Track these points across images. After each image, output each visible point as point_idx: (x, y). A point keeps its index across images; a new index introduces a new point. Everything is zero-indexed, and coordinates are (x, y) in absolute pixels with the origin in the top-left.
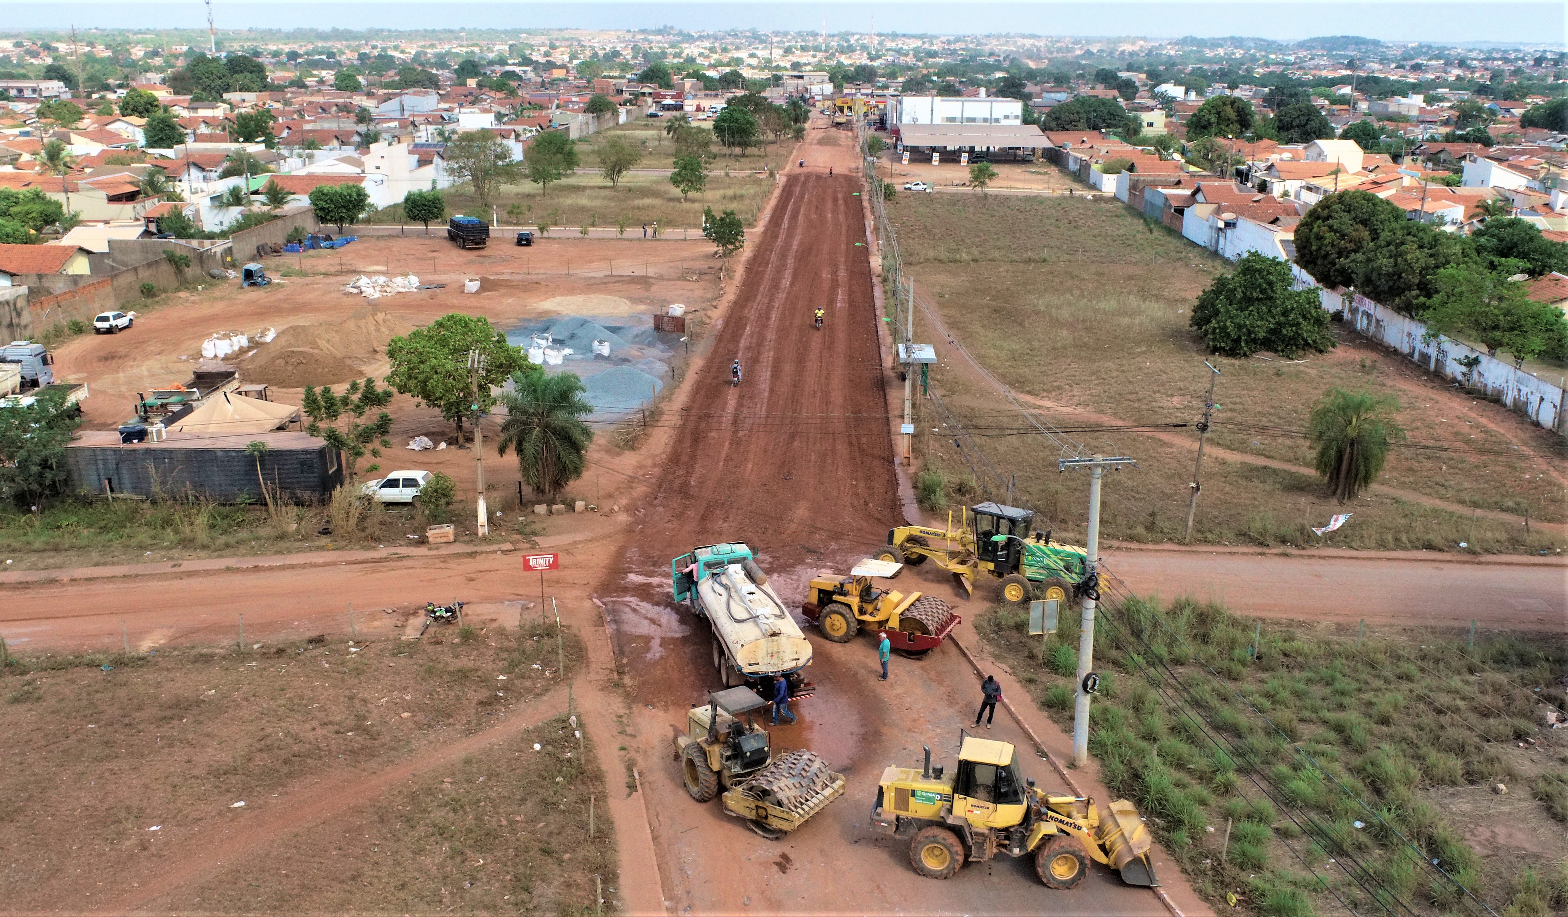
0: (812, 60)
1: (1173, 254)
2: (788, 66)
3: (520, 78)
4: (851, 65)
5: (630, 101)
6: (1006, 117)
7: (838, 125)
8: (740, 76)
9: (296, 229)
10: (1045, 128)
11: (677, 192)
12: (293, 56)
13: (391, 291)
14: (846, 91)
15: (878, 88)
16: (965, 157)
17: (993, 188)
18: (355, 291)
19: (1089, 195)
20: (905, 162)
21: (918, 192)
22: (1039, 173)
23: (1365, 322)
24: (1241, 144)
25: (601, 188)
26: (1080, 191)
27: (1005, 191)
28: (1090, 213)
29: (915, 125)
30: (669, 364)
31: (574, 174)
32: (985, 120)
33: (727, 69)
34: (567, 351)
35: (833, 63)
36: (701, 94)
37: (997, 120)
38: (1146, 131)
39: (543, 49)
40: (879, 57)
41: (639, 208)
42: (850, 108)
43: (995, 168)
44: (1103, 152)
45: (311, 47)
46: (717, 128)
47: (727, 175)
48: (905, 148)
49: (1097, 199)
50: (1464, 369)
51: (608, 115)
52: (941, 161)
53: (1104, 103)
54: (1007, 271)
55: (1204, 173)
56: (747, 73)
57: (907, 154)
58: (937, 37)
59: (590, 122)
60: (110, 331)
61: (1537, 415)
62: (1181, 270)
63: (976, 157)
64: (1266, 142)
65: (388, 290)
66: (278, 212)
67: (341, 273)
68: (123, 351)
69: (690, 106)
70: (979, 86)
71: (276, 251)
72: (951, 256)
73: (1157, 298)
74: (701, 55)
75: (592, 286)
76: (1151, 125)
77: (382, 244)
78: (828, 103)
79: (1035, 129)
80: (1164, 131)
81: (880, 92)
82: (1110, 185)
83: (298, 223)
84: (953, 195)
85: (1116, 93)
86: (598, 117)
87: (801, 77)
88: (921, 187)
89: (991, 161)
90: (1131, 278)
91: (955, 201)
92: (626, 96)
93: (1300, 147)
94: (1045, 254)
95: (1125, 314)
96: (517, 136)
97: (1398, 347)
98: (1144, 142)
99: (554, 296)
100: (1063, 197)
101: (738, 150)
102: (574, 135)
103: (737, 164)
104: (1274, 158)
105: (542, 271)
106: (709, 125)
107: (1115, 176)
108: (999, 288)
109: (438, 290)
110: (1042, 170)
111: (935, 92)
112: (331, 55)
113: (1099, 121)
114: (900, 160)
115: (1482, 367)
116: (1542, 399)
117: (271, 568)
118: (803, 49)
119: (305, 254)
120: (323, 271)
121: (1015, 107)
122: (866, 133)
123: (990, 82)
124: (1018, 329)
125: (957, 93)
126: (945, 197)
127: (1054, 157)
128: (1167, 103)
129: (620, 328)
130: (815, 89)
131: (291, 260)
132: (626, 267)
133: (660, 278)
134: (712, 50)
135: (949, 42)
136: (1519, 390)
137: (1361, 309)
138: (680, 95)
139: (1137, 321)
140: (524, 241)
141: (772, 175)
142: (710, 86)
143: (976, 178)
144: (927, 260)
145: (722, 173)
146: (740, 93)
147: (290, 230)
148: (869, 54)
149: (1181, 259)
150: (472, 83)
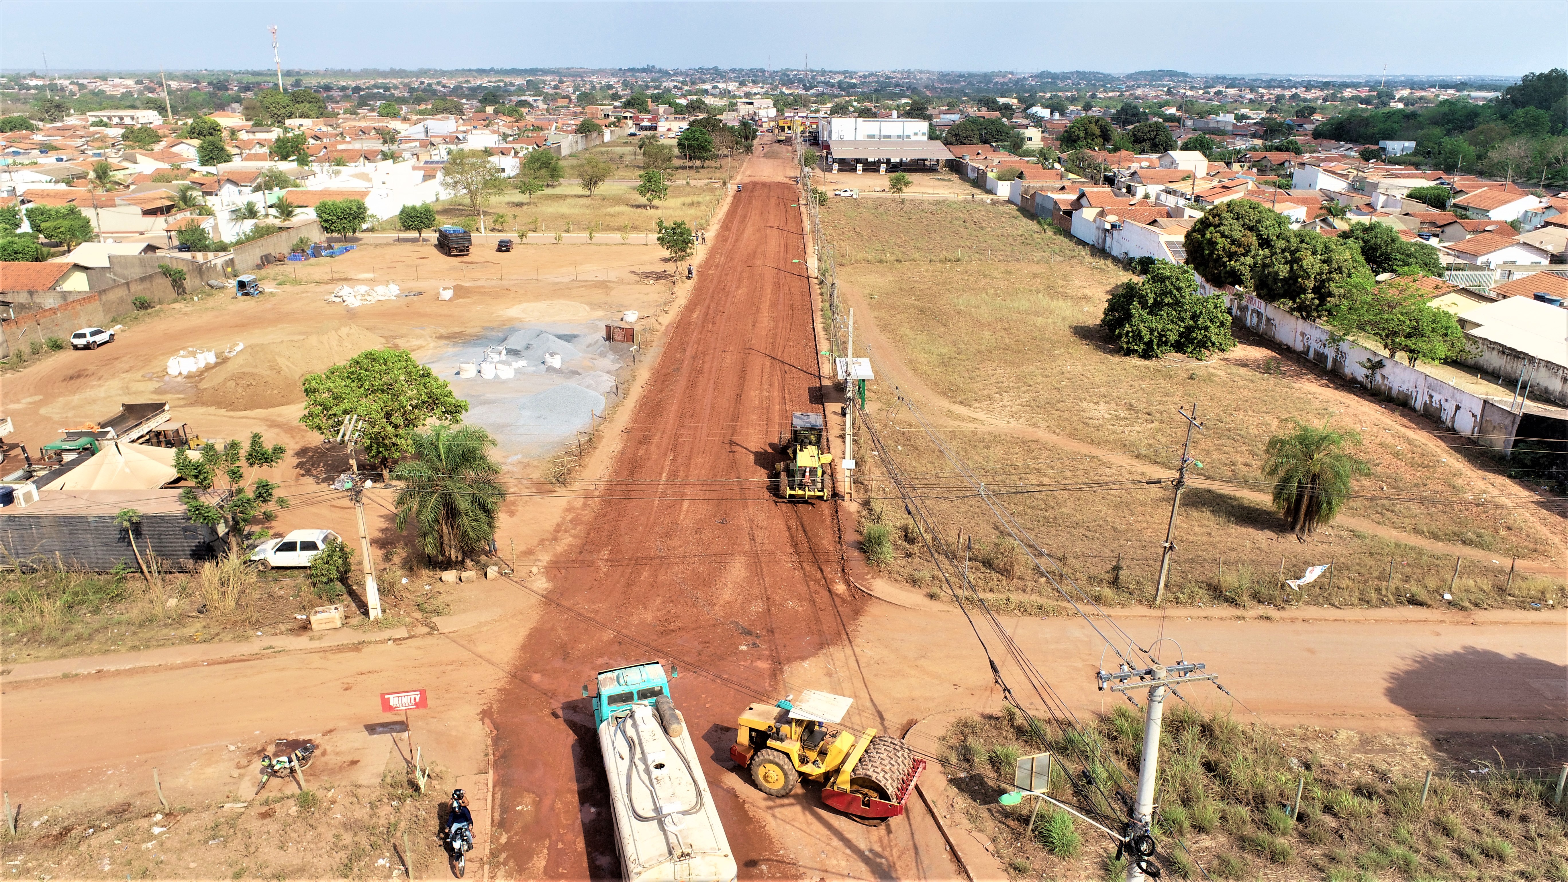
0: (760, 90)
1: (1068, 252)
2: (742, 94)
3: (531, 106)
4: (791, 94)
5: (614, 124)
6: (916, 134)
7: (779, 141)
8: (703, 103)
9: (301, 240)
10: (947, 143)
11: (643, 200)
12: (357, 89)
13: (373, 298)
14: (786, 114)
15: (812, 112)
16: (883, 167)
17: (908, 193)
18: (338, 300)
19: (988, 198)
20: (835, 172)
21: (846, 198)
22: (943, 180)
23: (1255, 320)
24: (1105, 154)
25: (580, 197)
26: (980, 195)
27: (919, 197)
28: (991, 215)
29: (842, 142)
30: (617, 376)
31: (560, 185)
32: (899, 137)
33: (695, 98)
34: (521, 363)
35: (777, 92)
36: (672, 117)
37: (908, 137)
38: (1029, 145)
39: (553, 83)
40: (812, 88)
41: (610, 215)
42: (789, 128)
43: (909, 177)
44: (996, 162)
45: (372, 82)
46: (680, 145)
47: (688, 183)
48: (835, 161)
49: (994, 203)
50: (1365, 371)
51: (595, 135)
52: (864, 170)
53: (992, 122)
54: (927, 271)
55: (1083, 180)
56: (709, 100)
57: (836, 166)
58: (856, 73)
59: (579, 140)
60: (87, 347)
61: (1453, 422)
62: (1078, 268)
63: (893, 167)
64: (1123, 153)
65: (368, 298)
66: (287, 224)
67: (332, 281)
68: (92, 368)
69: (663, 126)
70: (890, 109)
71: (280, 260)
72: (878, 256)
73: (1065, 296)
74: (675, 87)
75: (559, 291)
76: (1030, 139)
77: (379, 251)
78: (772, 124)
79: (938, 144)
80: (1041, 145)
81: (813, 115)
82: (1004, 189)
83: (303, 234)
84: (875, 200)
85: (998, 114)
86: (586, 137)
87: (752, 103)
88: (848, 194)
89: (904, 171)
90: (1035, 276)
91: (878, 205)
92: (612, 119)
93: (1154, 156)
94: (959, 254)
95: (1037, 314)
96: (516, 153)
97: (1291, 344)
98: (1028, 153)
99: (520, 302)
100: (966, 201)
101: (698, 163)
102: (565, 152)
103: (697, 175)
104: (1135, 166)
105: (515, 277)
106: (675, 142)
107: (1009, 183)
108: (922, 287)
109: (415, 298)
110: (946, 178)
111: (856, 114)
112: (387, 89)
113: (989, 137)
114: (830, 170)
115: (1385, 371)
116: (1458, 408)
117: (118, 673)
118: (754, 82)
119: (306, 262)
120: (317, 279)
121: (923, 126)
122: (801, 148)
123: (898, 106)
124: (942, 330)
125: (875, 115)
126: (870, 202)
127: (956, 167)
128: (1038, 122)
129: (575, 336)
130: (762, 113)
131: (292, 269)
132: (591, 271)
133: (621, 281)
134: (684, 83)
135: (865, 77)
136: (1431, 397)
137: (1251, 307)
138: (655, 118)
139: (1050, 320)
140: (504, 247)
141: (725, 184)
142: (679, 111)
143: (893, 186)
144: (857, 261)
145: (684, 182)
146: (701, 116)
147: (295, 240)
148: (804, 85)
149: (1074, 257)
150: (490, 110)
